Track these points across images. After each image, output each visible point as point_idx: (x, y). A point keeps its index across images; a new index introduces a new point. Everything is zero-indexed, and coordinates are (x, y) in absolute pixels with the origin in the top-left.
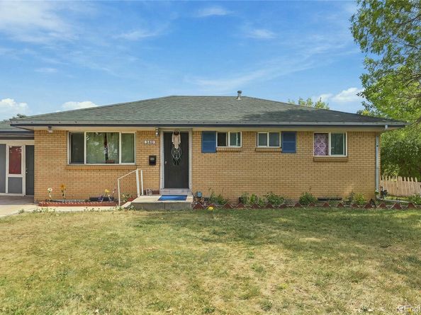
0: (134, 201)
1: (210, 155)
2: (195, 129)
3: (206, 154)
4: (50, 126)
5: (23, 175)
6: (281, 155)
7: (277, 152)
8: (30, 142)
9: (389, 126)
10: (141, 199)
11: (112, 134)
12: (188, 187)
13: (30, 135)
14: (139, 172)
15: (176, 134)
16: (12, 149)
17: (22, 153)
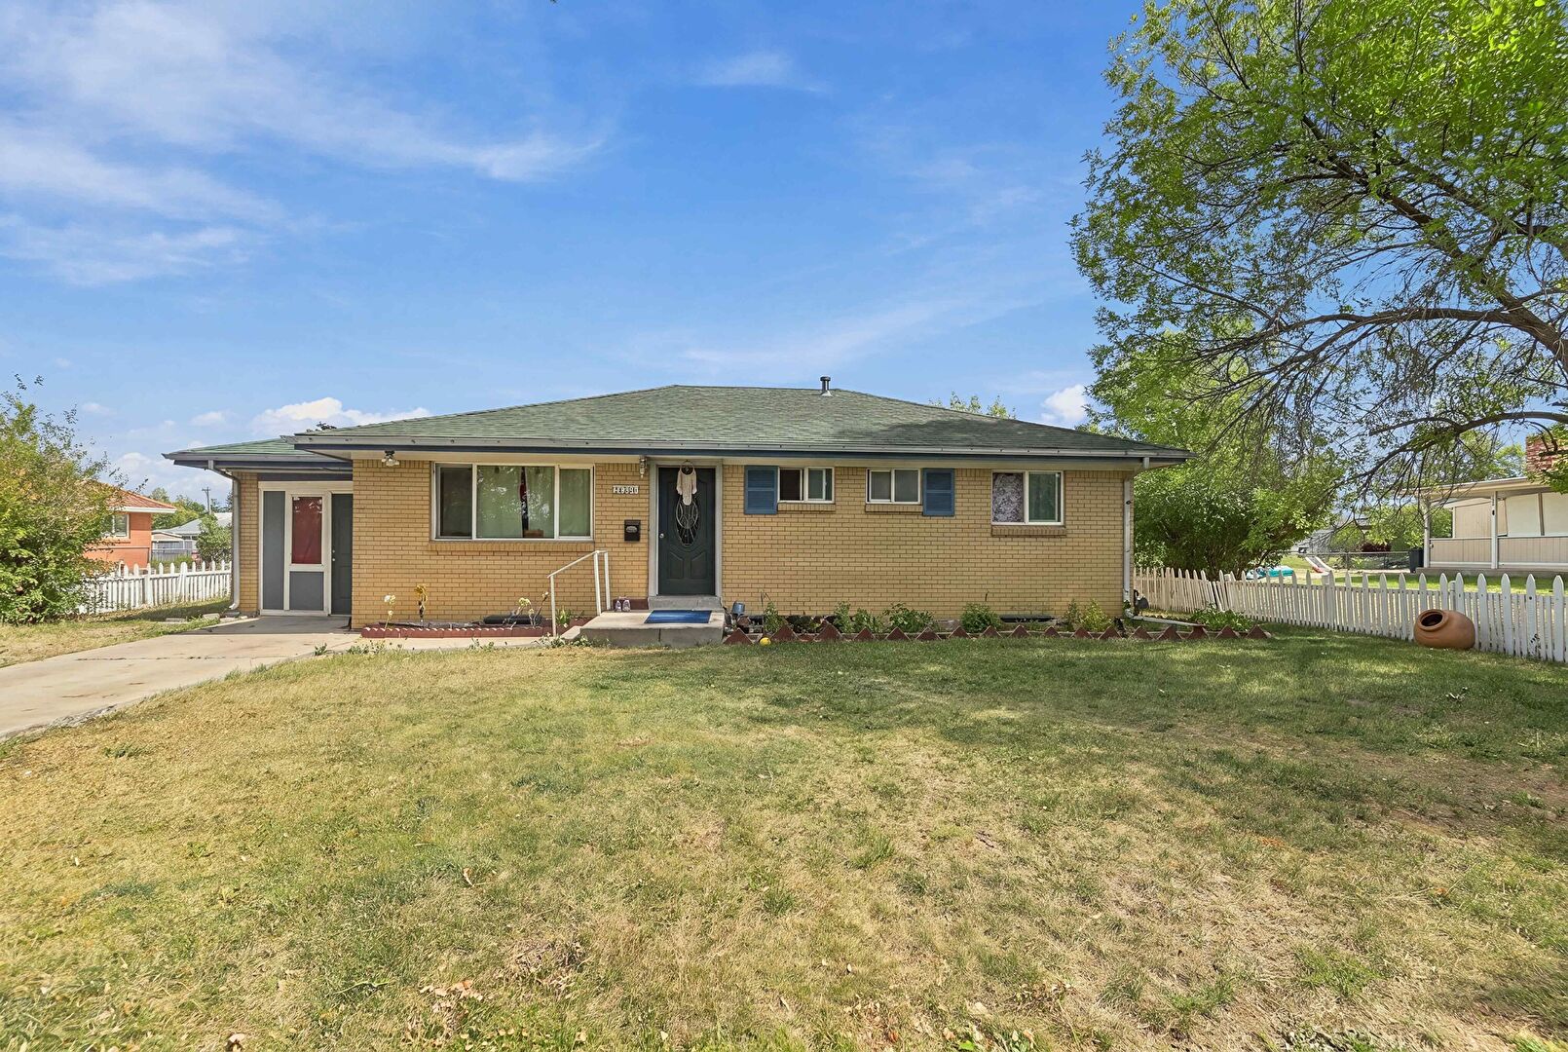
0: (589, 625)
1: (762, 518)
2: (730, 460)
3: (755, 519)
4: (390, 450)
5: (325, 566)
6: (921, 520)
7: (912, 513)
8: (343, 487)
9: (1152, 459)
10: (605, 620)
11: (538, 470)
12: (713, 593)
13: (342, 470)
14: (601, 557)
15: (687, 471)
16: (301, 503)
17: (323, 512)
